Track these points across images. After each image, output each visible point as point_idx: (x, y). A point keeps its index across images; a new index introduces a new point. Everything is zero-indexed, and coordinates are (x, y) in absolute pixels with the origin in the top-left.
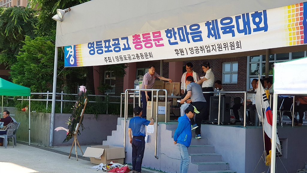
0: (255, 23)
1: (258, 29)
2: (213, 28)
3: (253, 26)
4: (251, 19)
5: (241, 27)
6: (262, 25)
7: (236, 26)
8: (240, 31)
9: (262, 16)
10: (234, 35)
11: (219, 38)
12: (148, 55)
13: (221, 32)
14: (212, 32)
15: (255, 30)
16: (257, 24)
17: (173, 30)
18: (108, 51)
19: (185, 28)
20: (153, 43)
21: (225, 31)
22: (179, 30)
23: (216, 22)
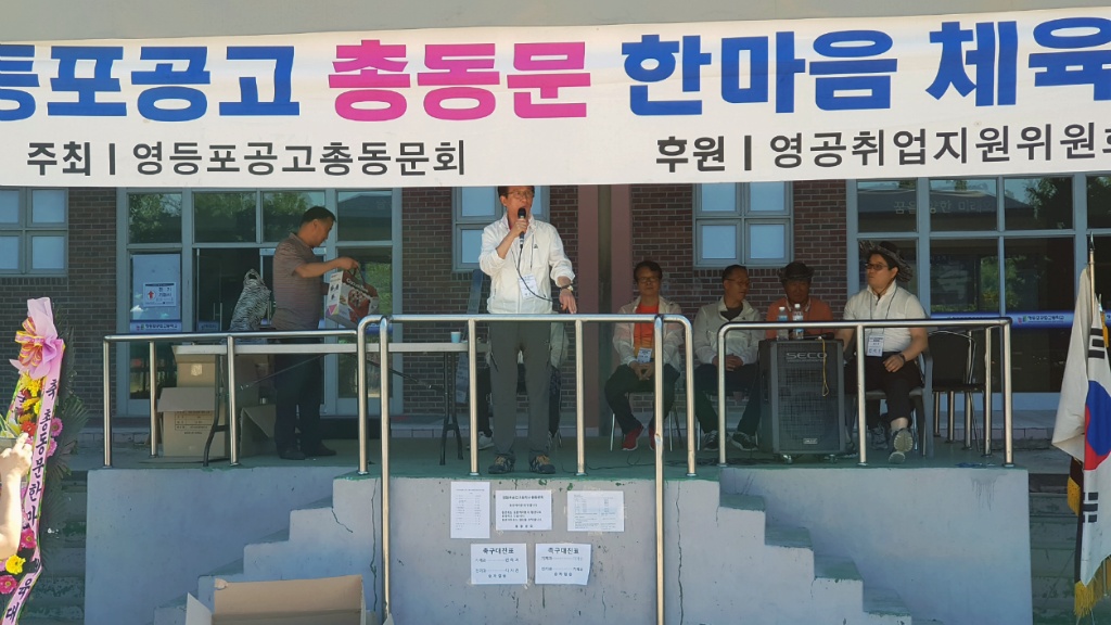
2: (981, 58)
11: (1008, 97)
12: (430, 153)
13: (1025, 74)
14: (971, 72)
17: (692, 43)
18: (87, 107)
19: (786, 41)
20: (503, 95)
21: (1053, 73)
22: (731, 48)
23: (1009, 30)
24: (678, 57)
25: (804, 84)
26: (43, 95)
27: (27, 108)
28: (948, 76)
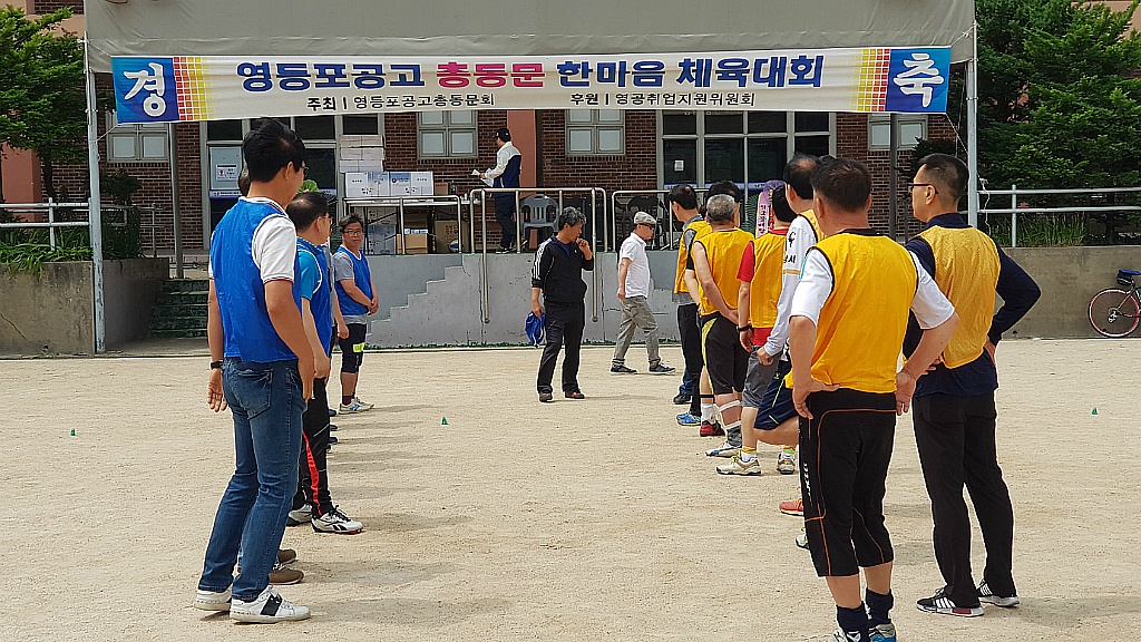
0: (794, 69)
1: (800, 80)
2: (698, 72)
3: (789, 75)
4: (789, 65)
5: (765, 74)
6: (810, 75)
7: (752, 72)
8: (757, 79)
9: (814, 65)
10: (742, 84)
11: (707, 84)
13: (714, 76)
14: (694, 75)
15: (791, 82)
16: (801, 75)
17: (585, 65)
18: (332, 84)
19: (623, 64)
20: (510, 80)
21: (724, 76)
22: (601, 67)
23: (709, 62)
24: (580, 70)
25: (629, 78)
26: (313, 80)
27: (306, 85)
28: (685, 75)
